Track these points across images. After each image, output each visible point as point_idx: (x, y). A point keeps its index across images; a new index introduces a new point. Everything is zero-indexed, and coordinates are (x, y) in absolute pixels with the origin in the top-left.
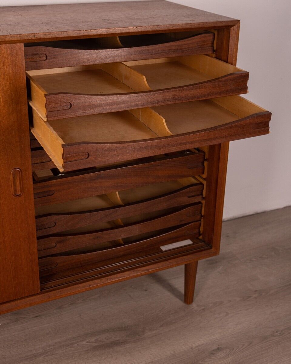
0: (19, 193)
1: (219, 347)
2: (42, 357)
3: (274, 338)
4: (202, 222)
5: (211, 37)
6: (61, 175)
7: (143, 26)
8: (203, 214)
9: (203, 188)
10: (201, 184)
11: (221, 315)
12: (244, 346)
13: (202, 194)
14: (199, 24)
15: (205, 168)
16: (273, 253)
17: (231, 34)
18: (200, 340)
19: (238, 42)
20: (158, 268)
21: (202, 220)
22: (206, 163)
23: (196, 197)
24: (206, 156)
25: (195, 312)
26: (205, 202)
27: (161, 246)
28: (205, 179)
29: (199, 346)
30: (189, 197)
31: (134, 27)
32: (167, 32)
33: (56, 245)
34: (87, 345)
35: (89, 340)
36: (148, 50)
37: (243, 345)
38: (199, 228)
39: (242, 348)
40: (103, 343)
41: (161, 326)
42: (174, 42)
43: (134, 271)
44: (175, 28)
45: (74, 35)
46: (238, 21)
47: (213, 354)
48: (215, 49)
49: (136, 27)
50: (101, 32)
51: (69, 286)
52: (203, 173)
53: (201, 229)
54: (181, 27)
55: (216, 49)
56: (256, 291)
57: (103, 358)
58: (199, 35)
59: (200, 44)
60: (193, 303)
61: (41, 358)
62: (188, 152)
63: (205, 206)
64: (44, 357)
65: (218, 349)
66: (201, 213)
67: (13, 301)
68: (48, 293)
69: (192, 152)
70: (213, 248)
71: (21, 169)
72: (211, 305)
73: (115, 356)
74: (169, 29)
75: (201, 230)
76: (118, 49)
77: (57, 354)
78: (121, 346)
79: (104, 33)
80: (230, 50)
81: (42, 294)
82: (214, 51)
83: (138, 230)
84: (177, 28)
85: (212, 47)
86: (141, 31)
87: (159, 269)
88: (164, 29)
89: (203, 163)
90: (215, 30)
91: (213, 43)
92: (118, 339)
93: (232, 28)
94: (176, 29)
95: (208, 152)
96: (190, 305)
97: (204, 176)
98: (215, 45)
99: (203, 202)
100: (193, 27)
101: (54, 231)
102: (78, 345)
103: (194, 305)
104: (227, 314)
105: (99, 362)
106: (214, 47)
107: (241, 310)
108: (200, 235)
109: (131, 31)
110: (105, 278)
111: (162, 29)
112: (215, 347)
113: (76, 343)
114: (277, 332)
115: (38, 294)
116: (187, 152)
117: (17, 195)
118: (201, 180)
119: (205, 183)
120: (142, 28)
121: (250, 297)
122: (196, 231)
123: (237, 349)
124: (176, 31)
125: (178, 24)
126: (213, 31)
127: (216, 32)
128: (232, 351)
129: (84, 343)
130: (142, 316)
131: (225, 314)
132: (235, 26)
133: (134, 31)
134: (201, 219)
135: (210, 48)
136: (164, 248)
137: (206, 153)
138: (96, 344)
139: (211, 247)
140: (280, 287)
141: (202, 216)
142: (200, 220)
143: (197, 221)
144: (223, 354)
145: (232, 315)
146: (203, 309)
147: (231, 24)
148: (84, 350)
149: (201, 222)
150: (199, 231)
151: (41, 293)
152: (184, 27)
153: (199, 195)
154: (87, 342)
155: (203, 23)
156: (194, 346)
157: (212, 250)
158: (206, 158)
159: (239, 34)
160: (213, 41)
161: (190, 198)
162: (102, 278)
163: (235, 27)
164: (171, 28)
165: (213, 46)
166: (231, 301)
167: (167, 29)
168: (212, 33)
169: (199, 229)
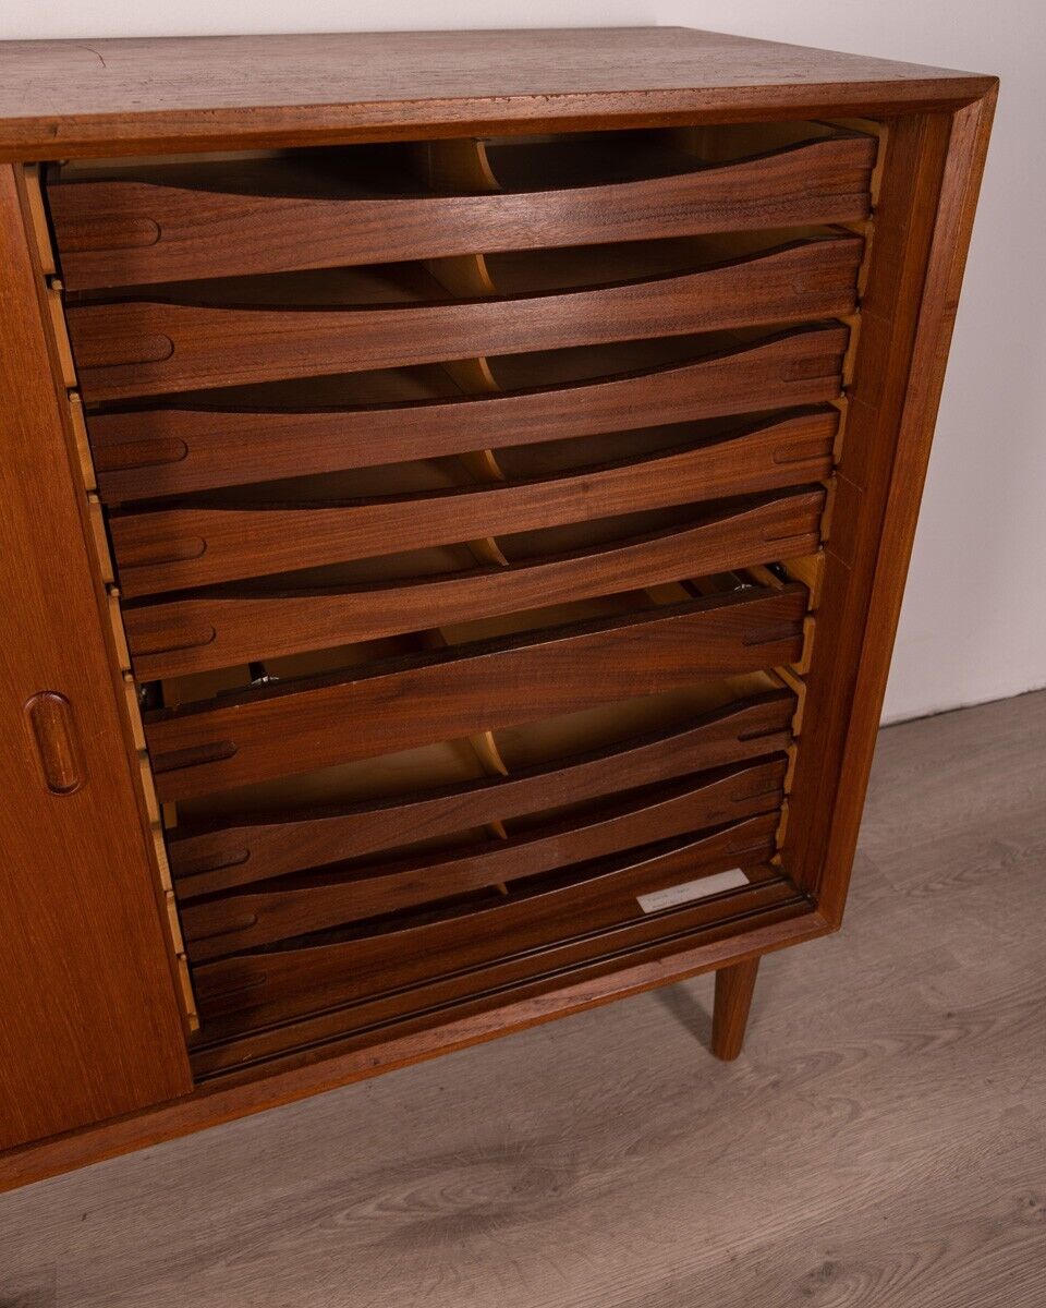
0: (73, 781)
1: (829, 1259)
2: (223, 1263)
3: (1023, 1231)
4: (783, 814)
5: (865, 155)
6: (265, 679)
7: (576, 94)
8: (788, 787)
9: (796, 707)
10: (788, 692)
11: (835, 1114)
12: (920, 1265)
13: (789, 728)
14: (826, 88)
15: (806, 643)
16: (997, 865)
17: (954, 137)
18: (763, 1222)
19: (981, 173)
20: (623, 989)
21: (785, 807)
22: (809, 624)
23: (766, 737)
24: (811, 600)
25: (745, 1093)
26: (800, 753)
27: (641, 894)
28: (802, 678)
29: (759, 1250)
30: (742, 739)
31: (533, 96)
32: (686, 124)
33: (256, 920)
34: (376, 1219)
35: (389, 1196)
36: (603, 202)
37: (917, 1258)
38: (774, 833)
39: (912, 1273)
40: (433, 1215)
41: (632, 1151)
42: (711, 172)
43: (537, 1002)
44: (718, 104)
45: (252, 130)
46: (991, 83)
47: (809, 1293)
48: (875, 202)
49: (544, 95)
50: (380, 116)
51: (303, 1064)
52: (798, 658)
53: (780, 836)
54: (745, 102)
55: (881, 200)
56: (950, 1015)
57: (427, 1283)
58: (817, 145)
59: (815, 182)
60: (742, 1055)
61: (218, 1269)
62: (746, 583)
63: (798, 763)
64: (229, 1265)
65: (828, 1272)
66: (781, 787)
67: (95, 1125)
68: (223, 1094)
69: (763, 586)
70: (820, 908)
71: (67, 695)
72: (800, 1067)
73: (466, 1277)
74: (692, 109)
75: (777, 837)
76: (475, 199)
77: (274, 1253)
78: (494, 1232)
79: (396, 123)
80: (942, 206)
81: (201, 1097)
82: (870, 210)
83: (556, 854)
84: (731, 103)
85: (865, 195)
86: (565, 114)
87: (628, 990)
88: (671, 109)
89: (799, 624)
90: (880, 121)
91: (868, 180)
92: (483, 1199)
93: (961, 114)
94: (725, 112)
95: (820, 586)
96: (731, 1064)
97: (802, 667)
98: (875, 187)
99: (793, 751)
100: (799, 102)
101: (244, 876)
102: (348, 1217)
103: (743, 1065)
104: (856, 1112)
105: (412, 1305)
106: (871, 195)
107: (900, 1097)
108: (774, 851)
109: (520, 116)
110: (433, 1031)
111: (663, 110)
112: (817, 1261)
113: (343, 1209)
114: (1032, 1204)
115: (187, 1098)
116: (743, 586)
117: (59, 791)
118: (789, 679)
119: (801, 689)
120: (572, 101)
121: (933, 1038)
122: (763, 842)
123: (892, 1277)
124: (726, 121)
125: (735, 88)
126: (871, 126)
127: (884, 135)
128: (876, 1284)
129: (369, 1209)
130: (571, 1104)
131: (849, 1108)
132: (975, 104)
133: (534, 116)
134: (781, 803)
135: (855, 196)
136: (650, 903)
137: (813, 591)
138: (407, 1219)
139: (814, 907)
140: (1030, 1004)
141: (784, 796)
142: (778, 810)
143: (767, 813)
144: (844, 1297)
145: (870, 1114)
146: (775, 1084)
147: (961, 93)
148: (367, 1240)
149: (780, 815)
150: (774, 842)
151: (199, 1094)
152: (759, 102)
153: (780, 731)
154: (380, 1207)
155: (846, 86)
156: (743, 1248)
157: (817, 914)
158: (810, 608)
159: (988, 140)
160: (870, 171)
161: (746, 743)
162: (424, 1033)
163: (976, 108)
164: (704, 107)
165: (867, 190)
166: (866, 1054)
167: (684, 107)
168: (866, 135)
169: (774, 836)
